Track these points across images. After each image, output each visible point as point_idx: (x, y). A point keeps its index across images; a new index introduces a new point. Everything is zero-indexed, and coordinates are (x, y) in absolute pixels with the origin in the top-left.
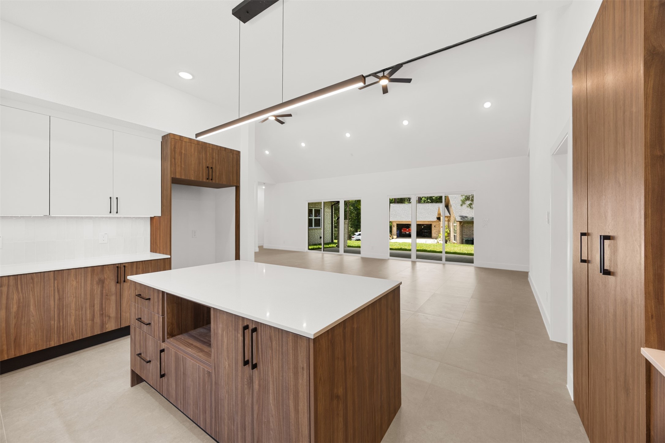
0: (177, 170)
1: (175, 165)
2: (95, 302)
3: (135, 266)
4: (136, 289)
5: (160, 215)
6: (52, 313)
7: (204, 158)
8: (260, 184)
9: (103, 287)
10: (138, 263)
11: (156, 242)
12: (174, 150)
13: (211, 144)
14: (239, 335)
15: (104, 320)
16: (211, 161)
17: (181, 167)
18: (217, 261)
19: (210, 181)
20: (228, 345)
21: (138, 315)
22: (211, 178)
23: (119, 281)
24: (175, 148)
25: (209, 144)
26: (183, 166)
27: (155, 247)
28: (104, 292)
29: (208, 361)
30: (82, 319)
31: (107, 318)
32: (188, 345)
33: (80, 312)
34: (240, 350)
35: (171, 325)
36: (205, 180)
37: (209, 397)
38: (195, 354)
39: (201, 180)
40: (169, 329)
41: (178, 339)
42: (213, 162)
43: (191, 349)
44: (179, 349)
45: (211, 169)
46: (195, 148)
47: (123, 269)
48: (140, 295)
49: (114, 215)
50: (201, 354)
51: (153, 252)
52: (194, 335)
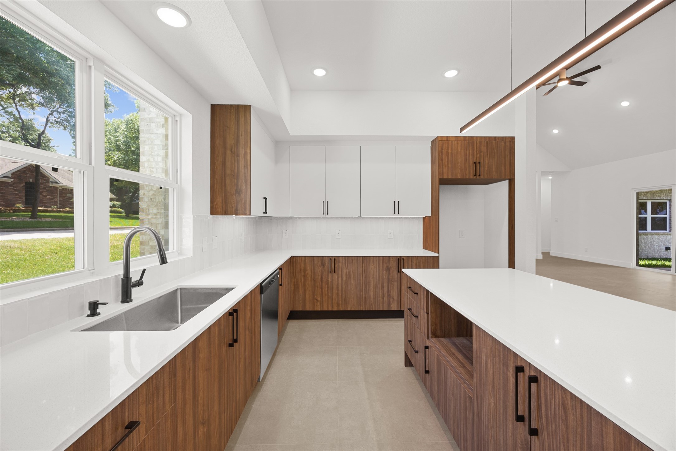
0: (444, 171)
1: (443, 165)
2: (385, 285)
3: (410, 260)
4: (408, 282)
5: (430, 216)
6: (362, 286)
7: (471, 154)
8: (544, 173)
9: (389, 274)
10: (413, 257)
11: (427, 240)
12: (441, 153)
13: (479, 137)
14: (509, 373)
15: (390, 300)
16: (479, 155)
17: (448, 166)
18: (486, 267)
19: (478, 177)
20: (494, 379)
21: (409, 306)
22: (478, 174)
23: (400, 270)
24: (442, 149)
25: (477, 137)
26: (450, 166)
27: (426, 244)
28: (390, 277)
29: (470, 383)
30: (377, 296)
31: (392, 299)
32: (450, 353)
33: (376, 290)
34: (511, 394)
35: (435, 325)
36: (472, 177)
37: (471, 428)
38: (456, 367)
39: (467, 177)
40: (432, 329)
41: (441, 342)
42: (480, 156)
43: (452, 359)
44: (441, 352)
45: (479, 164)
46: (461, 145)
47: (402, 261)
48: (411, 288)
49: (397, 216)
50: (462, 370)
51: (425, 249)
52: (457, 344)
